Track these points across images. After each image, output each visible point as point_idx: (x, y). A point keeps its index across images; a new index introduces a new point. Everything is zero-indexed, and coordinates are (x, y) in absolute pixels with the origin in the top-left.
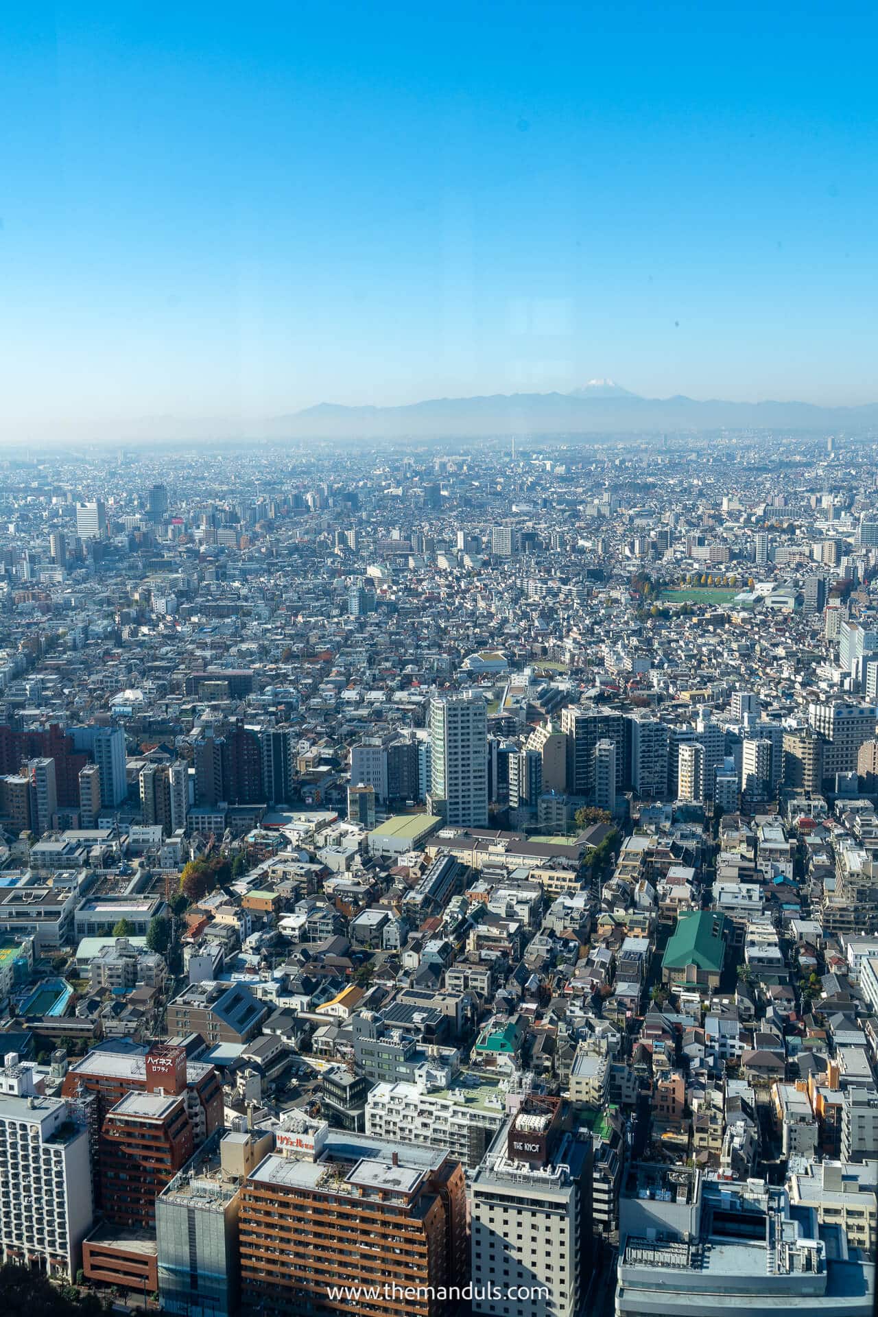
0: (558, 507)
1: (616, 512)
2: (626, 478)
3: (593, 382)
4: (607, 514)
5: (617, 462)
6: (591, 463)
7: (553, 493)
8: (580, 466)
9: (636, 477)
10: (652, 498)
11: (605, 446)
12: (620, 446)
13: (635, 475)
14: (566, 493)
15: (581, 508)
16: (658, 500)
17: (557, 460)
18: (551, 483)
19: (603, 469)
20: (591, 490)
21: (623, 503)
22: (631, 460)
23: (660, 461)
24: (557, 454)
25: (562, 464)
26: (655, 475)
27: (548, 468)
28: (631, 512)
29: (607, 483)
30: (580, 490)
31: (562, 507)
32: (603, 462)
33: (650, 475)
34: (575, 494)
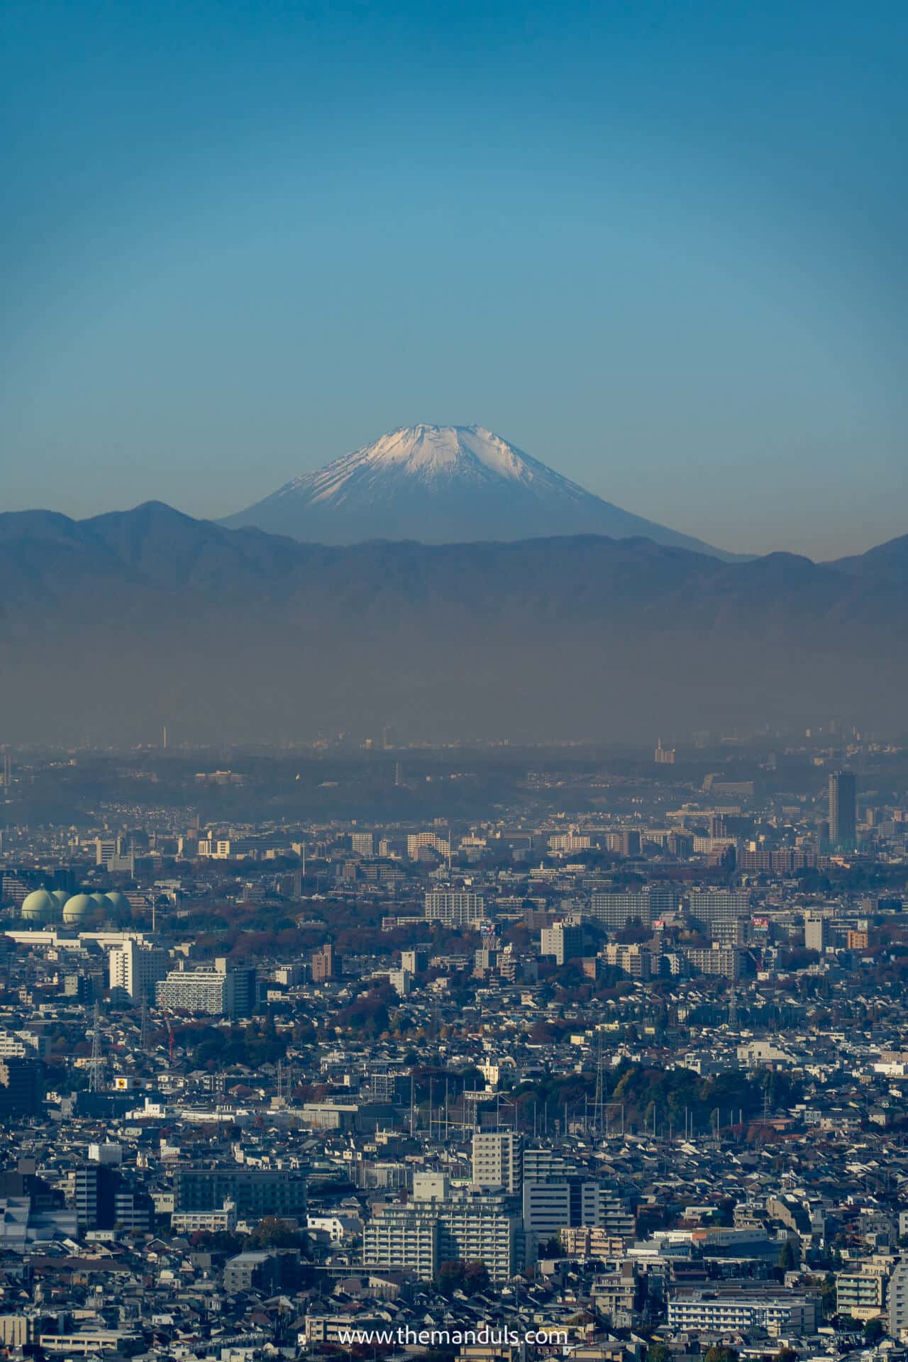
0: (187, 1221)
1: (554, 1250)
2: (611, 1041)
3: (393, 447)
4: (499, 1263)
5: (552, 942)
6: (388, 949)
7: (153, 1132)
8: (321, 963)
9: (672, 1036)
10: (774, 1167)
11: (474, 843)
12: (569, 842)
13: (665, 1021)
14: (234, 1131)
15: (329, 1224)
16: (810, 1181)
17: (174, 929)
18: (144, 1069)
19: (463, 984)
20: (389, 1114)
21: (594, 1195)
22: (635, 932)
23: (813, 938)
24: (171, 888)
25: (203, 955)
26: (791, 1021)
27: (121, 972)
28: (646, 1253)
29: (491, 1073)
30: (324, 1114)
31: (211, 1221)
32: (465, 940)
33: (762, 1022)
34: (292, 1137)
